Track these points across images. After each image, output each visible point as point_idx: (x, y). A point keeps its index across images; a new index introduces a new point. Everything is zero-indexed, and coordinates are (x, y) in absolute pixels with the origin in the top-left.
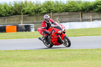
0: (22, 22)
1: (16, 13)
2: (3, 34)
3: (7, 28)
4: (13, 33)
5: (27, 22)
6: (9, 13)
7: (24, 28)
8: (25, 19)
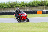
0: (44, 9)
1: (42, 5)
2: (35, 15)
3: (37, 12)
4: (40, 14)
5: (47, 9)
6: (39, 5)
7: (46, 12)
8: (46, 8)
